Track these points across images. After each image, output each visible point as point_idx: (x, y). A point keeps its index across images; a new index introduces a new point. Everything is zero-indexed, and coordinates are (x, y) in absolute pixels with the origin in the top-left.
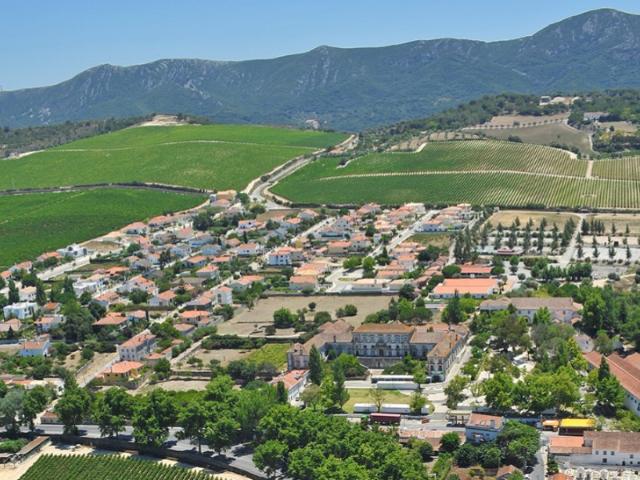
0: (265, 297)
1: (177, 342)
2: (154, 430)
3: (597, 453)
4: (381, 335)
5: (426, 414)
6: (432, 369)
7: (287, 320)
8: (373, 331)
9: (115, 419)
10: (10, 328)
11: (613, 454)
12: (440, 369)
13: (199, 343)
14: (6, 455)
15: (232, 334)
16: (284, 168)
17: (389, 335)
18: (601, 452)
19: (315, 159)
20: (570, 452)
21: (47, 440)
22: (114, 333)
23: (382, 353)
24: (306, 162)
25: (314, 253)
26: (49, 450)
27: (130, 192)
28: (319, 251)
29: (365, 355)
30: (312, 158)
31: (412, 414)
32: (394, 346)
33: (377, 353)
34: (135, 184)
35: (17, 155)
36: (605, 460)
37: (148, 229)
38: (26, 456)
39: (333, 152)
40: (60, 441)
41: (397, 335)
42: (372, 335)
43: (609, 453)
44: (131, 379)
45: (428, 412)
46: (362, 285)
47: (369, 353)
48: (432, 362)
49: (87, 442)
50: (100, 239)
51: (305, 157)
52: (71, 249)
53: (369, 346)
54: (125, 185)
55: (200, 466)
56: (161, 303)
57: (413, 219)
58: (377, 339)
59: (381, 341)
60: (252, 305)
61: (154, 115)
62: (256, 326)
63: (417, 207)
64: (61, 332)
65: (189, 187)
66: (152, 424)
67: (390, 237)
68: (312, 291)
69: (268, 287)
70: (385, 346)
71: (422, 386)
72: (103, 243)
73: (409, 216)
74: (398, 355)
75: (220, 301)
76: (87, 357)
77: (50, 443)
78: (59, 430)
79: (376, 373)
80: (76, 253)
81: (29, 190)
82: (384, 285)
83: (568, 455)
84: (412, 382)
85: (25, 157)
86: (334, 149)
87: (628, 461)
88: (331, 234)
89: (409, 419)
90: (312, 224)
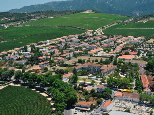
0: (81, 56)
1: (53, 64)
2: (31, 82)
3: (124, 97)
4: (94, 66)
5: (94, 85)
6: (102, 75)
7: (81, 61)
8: (92, 65)
9: (25, 79)
10: (20, 57)
11: (128, 98)
12: (103, 75)
13: (58, 65)
14: (1, 84)
15: (66, 63)
16: (109, 25)
17: (96, 66)
18: (125, 97)
19: (119, 23)
20: (118, 96)
21: (12, 82)
22: (41, 61)
23: (94, 71)
24: (116, 24)
25: (99, 47)
26: (12, 84)
27: (69, 29)
28: (101, 46)
29: (90, 71)
30: (118, 23)
31: (92, 85)
32: (96, 69)
33: (93, 70)
34: (72, 27)
35: (50, 17)
36: (126, 99)
37: (67, 38)
38: (5, 85)
39: (124, 22)
40: (15, 83)
41: (97, 67)
42: (92, 66)
43: (127, 98)
44: (38, 71)
45: (95, 84)
46: (104, 55)
47: (91, 70)
48: (102, 74)
49: (20, 83)
50: (55, 39)
51: (116, 23)
52: (47, 41)
53: (91, 69)
54: (69, 27)
55: (39, 91)
56: (56, 55)
57: (129, 40)
58: (93, 67)
59: (94, 68)
60: (76, 57)
61: (87, 10)
62: (73, 62)
63: (132, 37)
64: (30, 59)
65: (84, 29)
66: (31, 81)
67: (120, 44)
68: (92, 55)
69: (83, 54)
70: (95, 69)
71: (98, 79)
72: (55, 40)
73: (128, 39)
74: (97, 71)
75: (69, 56)
76: (32, 65)
77: (13, 83)
78: (14, 80)
79: (90, 75)
80: (48, 42)
81: (48, 26)
82: (109, 55)
83: (118, 97)
84: (96, 78)
85: (51, 18)
86: (125, 21)
87: (131, 100)
88: (107, 42)
89: (90, 86)
90: (104, 40)
